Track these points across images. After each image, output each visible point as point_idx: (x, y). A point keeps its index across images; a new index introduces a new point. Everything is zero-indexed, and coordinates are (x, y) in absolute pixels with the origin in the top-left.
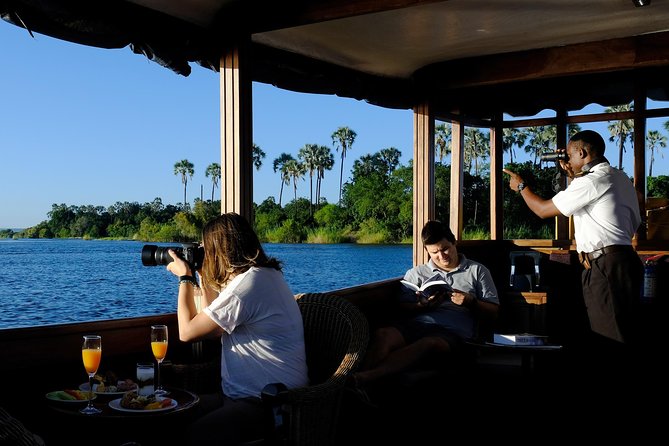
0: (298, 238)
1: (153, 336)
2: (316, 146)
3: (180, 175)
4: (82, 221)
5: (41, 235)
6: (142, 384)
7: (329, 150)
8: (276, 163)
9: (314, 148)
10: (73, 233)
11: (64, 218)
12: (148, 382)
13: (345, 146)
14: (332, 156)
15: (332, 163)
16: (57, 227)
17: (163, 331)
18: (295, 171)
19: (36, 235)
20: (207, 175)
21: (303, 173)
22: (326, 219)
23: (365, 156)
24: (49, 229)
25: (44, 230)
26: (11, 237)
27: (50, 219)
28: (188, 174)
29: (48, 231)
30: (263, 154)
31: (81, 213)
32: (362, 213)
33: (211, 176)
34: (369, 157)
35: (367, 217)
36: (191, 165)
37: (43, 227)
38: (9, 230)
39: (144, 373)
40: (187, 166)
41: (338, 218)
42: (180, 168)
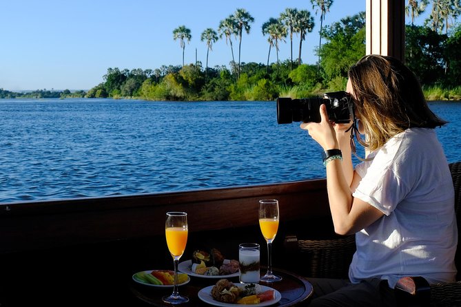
0: (270, 96)
1: (262, 212)
2: (295, 10)
3: (179, 40)
4: (130, 83)
5: (97, 95)
6: (244, 269)
7: (309, 14)
8: (264, 26)
9: (293, 12)
10: (123, 93)
11: (117, 79)
12: (252, 267)
13: (324, 10)
14: (312, 18)
15: (313, 25)
16: (112, 88)
17: (274, 206)
18: (277, 34)
19: (93, 96)
20: (202, 39)
21: (285, 35)
22: (299, 78)
23: (346, 18)
24: (105, 90)
25: (99, 91)
26: (83, 97)
27: (105, 81)
28: (186, 39)
29: (104, 92)
30: (252, 19)
31: (132, 76)
32: (329, 73)
33: (206, 41)
34: (348, 20)
35: (334, 76)
36: (188, 31)
37: (99, 89)
38: (82, 91)
39: (249, 255)
40: (185, 32)
41: (310, 77)
42: (178, 34)
